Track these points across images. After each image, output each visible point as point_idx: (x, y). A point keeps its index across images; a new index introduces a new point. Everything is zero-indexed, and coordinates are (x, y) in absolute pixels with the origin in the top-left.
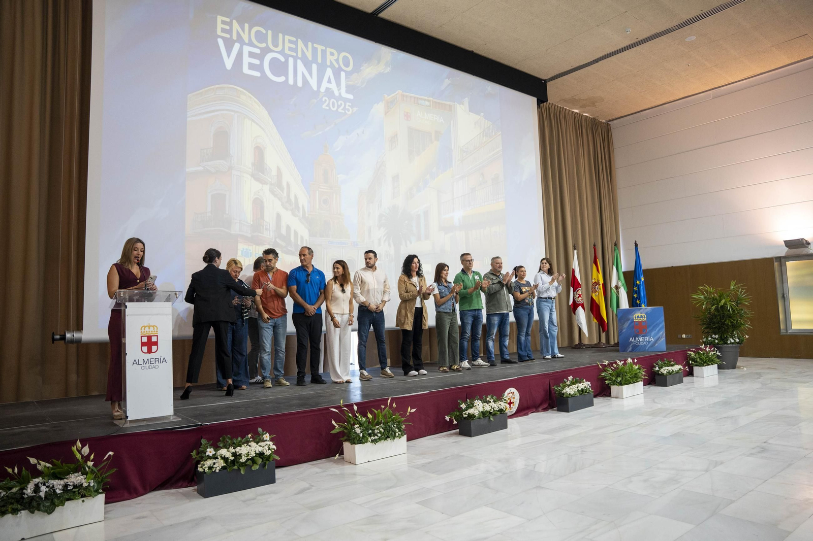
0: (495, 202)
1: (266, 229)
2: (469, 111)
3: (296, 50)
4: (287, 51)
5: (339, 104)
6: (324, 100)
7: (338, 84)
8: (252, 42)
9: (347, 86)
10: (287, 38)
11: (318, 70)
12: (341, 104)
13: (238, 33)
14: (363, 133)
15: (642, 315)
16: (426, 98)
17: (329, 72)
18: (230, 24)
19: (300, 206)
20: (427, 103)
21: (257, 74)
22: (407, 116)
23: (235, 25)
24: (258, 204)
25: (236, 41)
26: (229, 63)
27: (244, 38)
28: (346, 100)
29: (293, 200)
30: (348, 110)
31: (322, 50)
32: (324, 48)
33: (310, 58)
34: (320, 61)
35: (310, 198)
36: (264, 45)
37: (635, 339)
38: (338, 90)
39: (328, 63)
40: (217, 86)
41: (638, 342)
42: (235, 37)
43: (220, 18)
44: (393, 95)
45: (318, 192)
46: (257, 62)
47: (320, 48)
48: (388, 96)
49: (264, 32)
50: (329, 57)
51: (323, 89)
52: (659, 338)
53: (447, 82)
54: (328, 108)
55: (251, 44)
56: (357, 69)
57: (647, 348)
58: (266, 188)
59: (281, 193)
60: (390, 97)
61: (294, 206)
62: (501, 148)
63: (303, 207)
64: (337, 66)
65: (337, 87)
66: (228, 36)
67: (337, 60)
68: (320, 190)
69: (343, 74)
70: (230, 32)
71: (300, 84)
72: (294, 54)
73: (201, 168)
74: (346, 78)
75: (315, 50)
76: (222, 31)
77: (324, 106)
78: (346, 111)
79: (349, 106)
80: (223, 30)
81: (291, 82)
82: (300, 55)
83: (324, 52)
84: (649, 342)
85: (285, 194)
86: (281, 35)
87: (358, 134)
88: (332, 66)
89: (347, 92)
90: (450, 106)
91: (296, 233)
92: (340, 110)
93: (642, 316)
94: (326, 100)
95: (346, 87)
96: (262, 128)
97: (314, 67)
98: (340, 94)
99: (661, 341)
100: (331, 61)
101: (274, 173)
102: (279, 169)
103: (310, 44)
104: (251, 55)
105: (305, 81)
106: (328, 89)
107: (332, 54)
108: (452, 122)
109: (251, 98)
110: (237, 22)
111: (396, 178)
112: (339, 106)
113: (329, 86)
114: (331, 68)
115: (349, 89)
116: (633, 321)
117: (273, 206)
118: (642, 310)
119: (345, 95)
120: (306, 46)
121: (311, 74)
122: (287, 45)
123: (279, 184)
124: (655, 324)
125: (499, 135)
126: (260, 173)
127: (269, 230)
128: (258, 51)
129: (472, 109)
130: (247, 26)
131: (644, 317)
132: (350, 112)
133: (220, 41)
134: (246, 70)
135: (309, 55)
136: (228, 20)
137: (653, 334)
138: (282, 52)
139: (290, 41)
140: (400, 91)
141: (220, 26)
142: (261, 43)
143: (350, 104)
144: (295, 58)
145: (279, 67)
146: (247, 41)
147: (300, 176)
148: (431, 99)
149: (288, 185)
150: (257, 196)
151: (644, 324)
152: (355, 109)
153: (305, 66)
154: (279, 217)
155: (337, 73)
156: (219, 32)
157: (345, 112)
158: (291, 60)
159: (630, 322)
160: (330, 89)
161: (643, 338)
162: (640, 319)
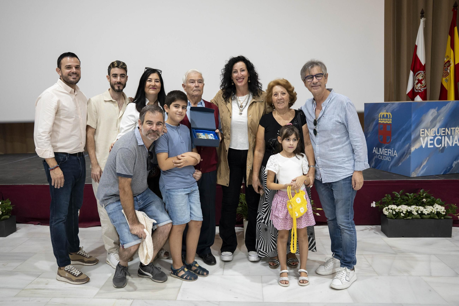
37: (378, 152)
41: (381, 155)
52: (404, 153)
57: (390, 167)
84: (392, 158)
93: (387, 115)
99: (405, 158)
116: (378, 123)
118: (387, 107)
124: (400, 130)
131: (390, 118)
137: (397, 145)
151: (388, 128)
159: (374, 123)
161: (386, 151)
162: (385, 119)
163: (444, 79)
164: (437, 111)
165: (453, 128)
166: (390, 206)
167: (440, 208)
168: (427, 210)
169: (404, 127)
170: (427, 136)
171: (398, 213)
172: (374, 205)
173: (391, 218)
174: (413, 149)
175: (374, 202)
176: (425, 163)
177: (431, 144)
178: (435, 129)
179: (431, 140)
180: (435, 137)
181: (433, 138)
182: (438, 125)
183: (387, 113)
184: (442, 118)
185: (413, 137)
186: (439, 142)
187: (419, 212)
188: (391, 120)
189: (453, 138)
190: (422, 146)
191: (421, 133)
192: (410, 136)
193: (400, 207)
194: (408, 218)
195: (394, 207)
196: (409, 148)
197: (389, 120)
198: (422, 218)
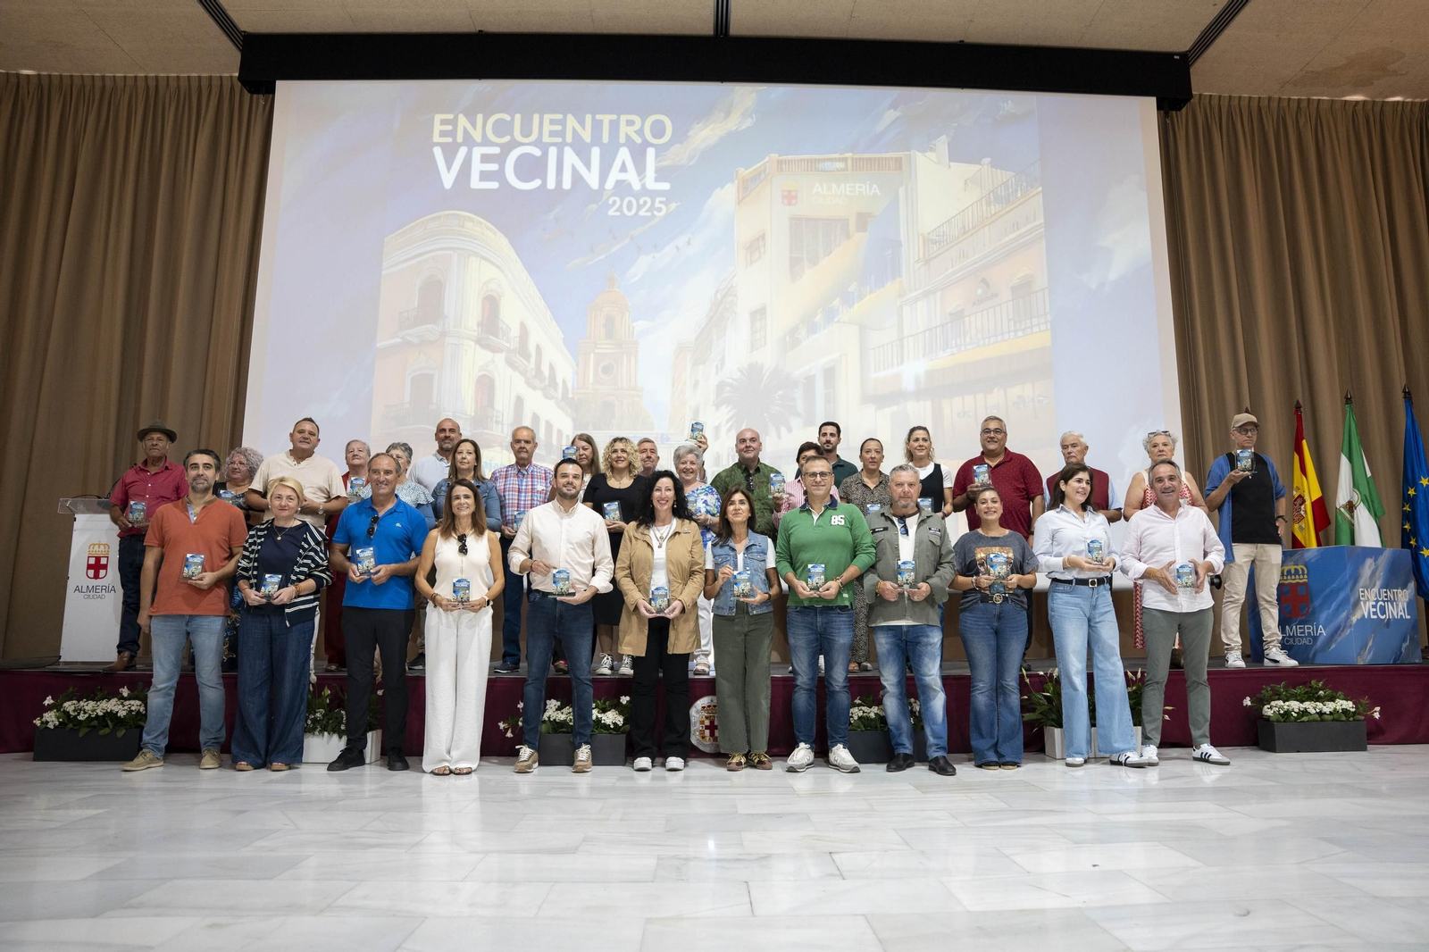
0: (1020, 334)
1: (497, 422)
2: (950, 160)
3: (562, 134)
4: (546, 139)
5: (641, 202)
6: (610, 202)
7: (641, 170)
8: (489, 140)
9: (658, 170)
10: (547, 117)
11: (602, 156)
12: (645, 203)
13: (466, 131)
14: (689, 243)
15: (1299, 567)
16: (837, 156)
17: (624, 154)
18: (454, 122)
19: (559, 381)
20: (840, 165)
21: (494, 185)
22: (790, 198)
23: (463, 121)
24: (486, 386)
25: (461, 145)
26: (448, 179)
27: (474, 136)
28: (655, 194)
29: (546, 372)
30: (660, 210)
31: (611, 122)
32: (614, 117)
33: (588, 140)
34: (605, 139)
35: (577, 365)
36: (507, 139)
38: (640, 180)
39: (622, 140)
40: (427, 217)
41: (1290, 637)
42: (460, 139)
43: (438, 118)
44: (759, 165)
45: (592, 355)
46: (494, 167)
47: (606, 119)
48: (746, 169)
49: (508, 118)
50: (624, 130)
51: (609, 185)
52: (1339, 628)
53: (891, 115)
54: (618, 214)
55: (486, 142)
56: (680, 136)
58: (500, 358)
59: (525, 362)
60: (747, 172)
61: (547, 382)
62: (1042, 220)
63: (564, 381)
64: (639, 140)
65: (639, 175)
66: (450, 140)
67: (640, 132)
68: (596, 351)
69: (651, 152)
70: (453, 134)
71: (567, 185)
72: (559, 140)
73: (398, 340)
74: (657, 157)
75: (597, 126)
76: (440, 136)
77: (611, 212)
78: (655, 213)
79: (660, 202)
80: (443, 134)
81: (551, 185)
82: (569, 139)
83: (614, 126)
84: (1315, 638)
85: (532, 365)
86: (536, 117)
87: (677, 247)
88: (629, 143)
89: (657, 180)
90: (898, 160)
91: (549, 426)
92: (642, 213)
93: (1296, 570)
94: (615, 202)
95: (656, 172)
96: (498, 267)
97: (596, 152)
98: (643, 186)
99: (1343, 635)
100: (627, 136)
101: (515, 332)
102: (523, 327)
103: (588, 118)
104: (485, 159)
105: (577, 177)
106: (619, 183)
107: (630, 123)
108: (902, 191)
109: (481, 223)
110: (465, 116)
111: (759, 314)
112: (639, 207)
113: (622, 176)
114: (628, 147)
115: (661, 175)
117: (510, 386)
118: (1298, 558)
119: (651, 184)
120: (582, 123)
121: (588, 165)
122: (547, 128)
123: (523, 350)
124: (1328, 591)
125: (1038, 193)
126: (491, 337)
127: (502, 424)
128: (496, 150)
129: (956, 155)
130: (480, 117)
131: (1303, 574)
132: (662, 213)
133: (438, 151)
134: (476, 183)
135: (586, 136)
136: (451, 116)
137: (1323, 616)
138: (538, 143)
139: (552, 122)
140: (775, 156)
141: (437, 128)
142: (502, 137)
143: (664, 199)
144: (560, 147)
145: (533, 167)
146: (478, 139)
147: (560, 332)
148: (849, 155)
149: (538, 348)
150: (484, 373)
151: (1302, 591)
152: (673, 206)
153: (578, 155)
154: (519, 401)
155: (638, 154)
156: (436, 138)
157: (653, 214)
158: (553, 152)
160: (625, 181)
161: (1300, 628)
162: (1293, 577)
163: (1296, 526)
164: (1375, 560)
165: (1395, 591)
166: (1273, 703)
167: (1349, 705)
168: (1328, 707)
169: (1334, 585)
170: (1368, 600)
171: (1287, 713)
172: (1247, 702)
173: (1278, 721)
174: (1354, 619)
175: (1248, 698)
176: (1370, 644)
177: (1375, 613)
178: (1375, 590)
179: (1373, 606)
180: (1377, 601)
181: (1374, 603)
182: (1378, 584)
183: (1296, 567)
184: (1381, 573)
185: (1352, 600)
186: (1383, 611)
187: (1318, 711)
188: (1306, 576)
189: (1397, 605)
190: (1364, 615)
191: (1361, 594)
192: (1346, 600)
193: (1287, 703)
194: (1303, 719)
195: (1280, 703)
196: (1348, 618)
197: (1301, 577)
198: (1322, 720)
